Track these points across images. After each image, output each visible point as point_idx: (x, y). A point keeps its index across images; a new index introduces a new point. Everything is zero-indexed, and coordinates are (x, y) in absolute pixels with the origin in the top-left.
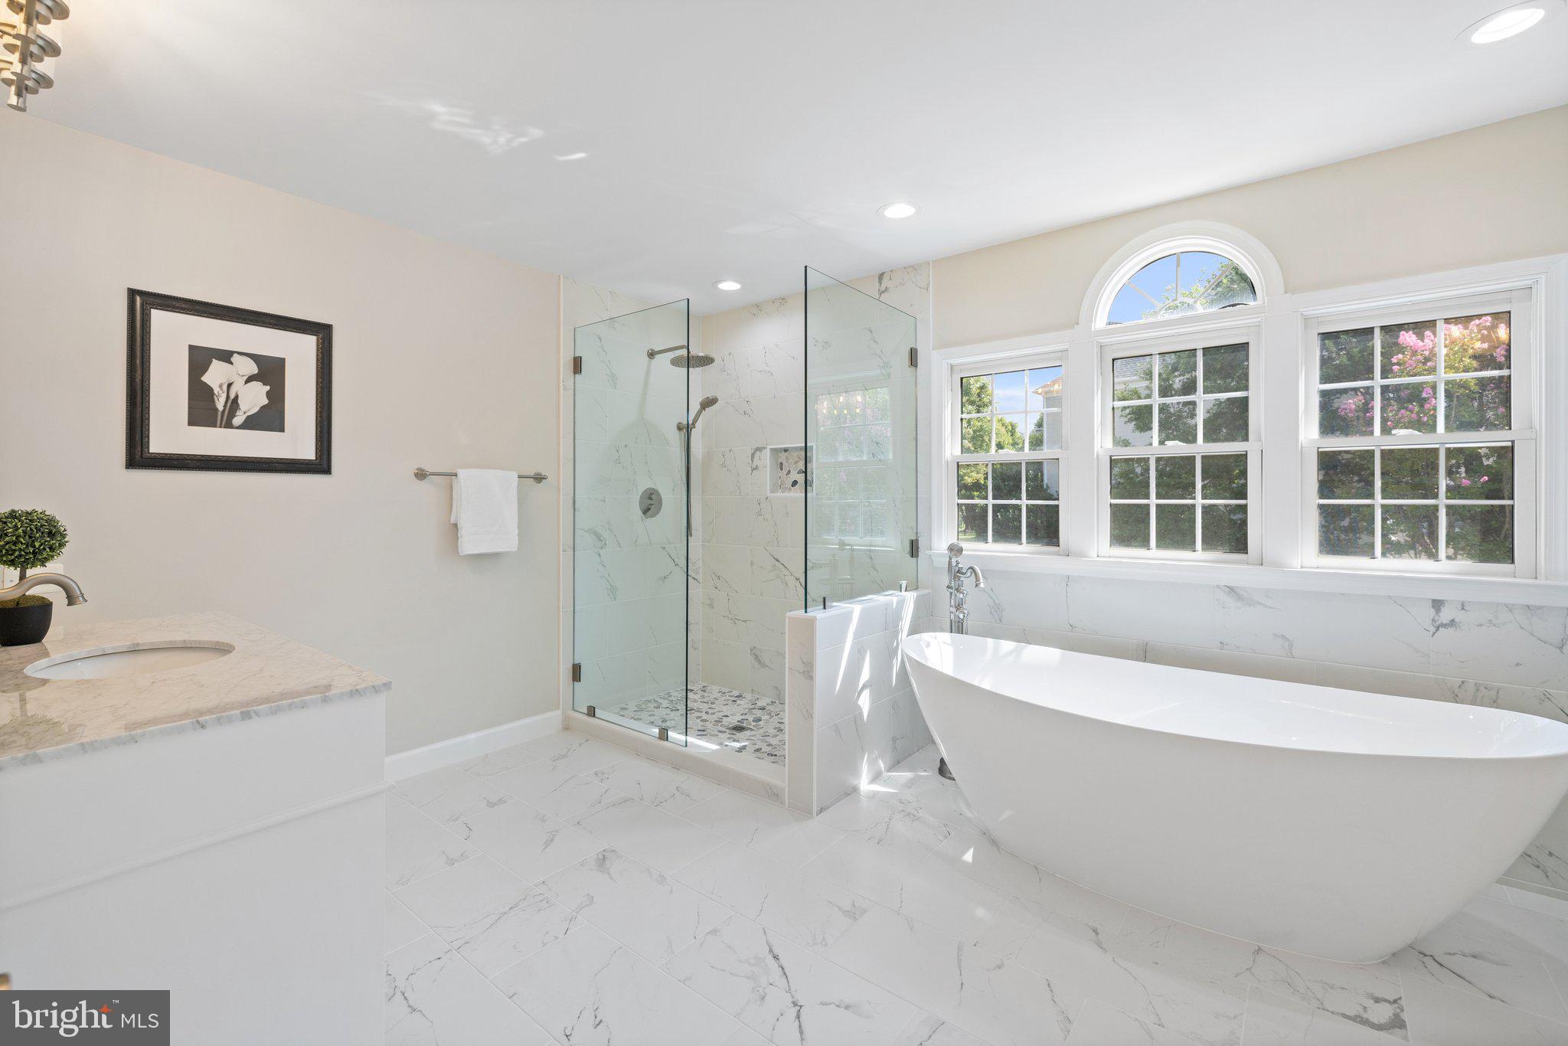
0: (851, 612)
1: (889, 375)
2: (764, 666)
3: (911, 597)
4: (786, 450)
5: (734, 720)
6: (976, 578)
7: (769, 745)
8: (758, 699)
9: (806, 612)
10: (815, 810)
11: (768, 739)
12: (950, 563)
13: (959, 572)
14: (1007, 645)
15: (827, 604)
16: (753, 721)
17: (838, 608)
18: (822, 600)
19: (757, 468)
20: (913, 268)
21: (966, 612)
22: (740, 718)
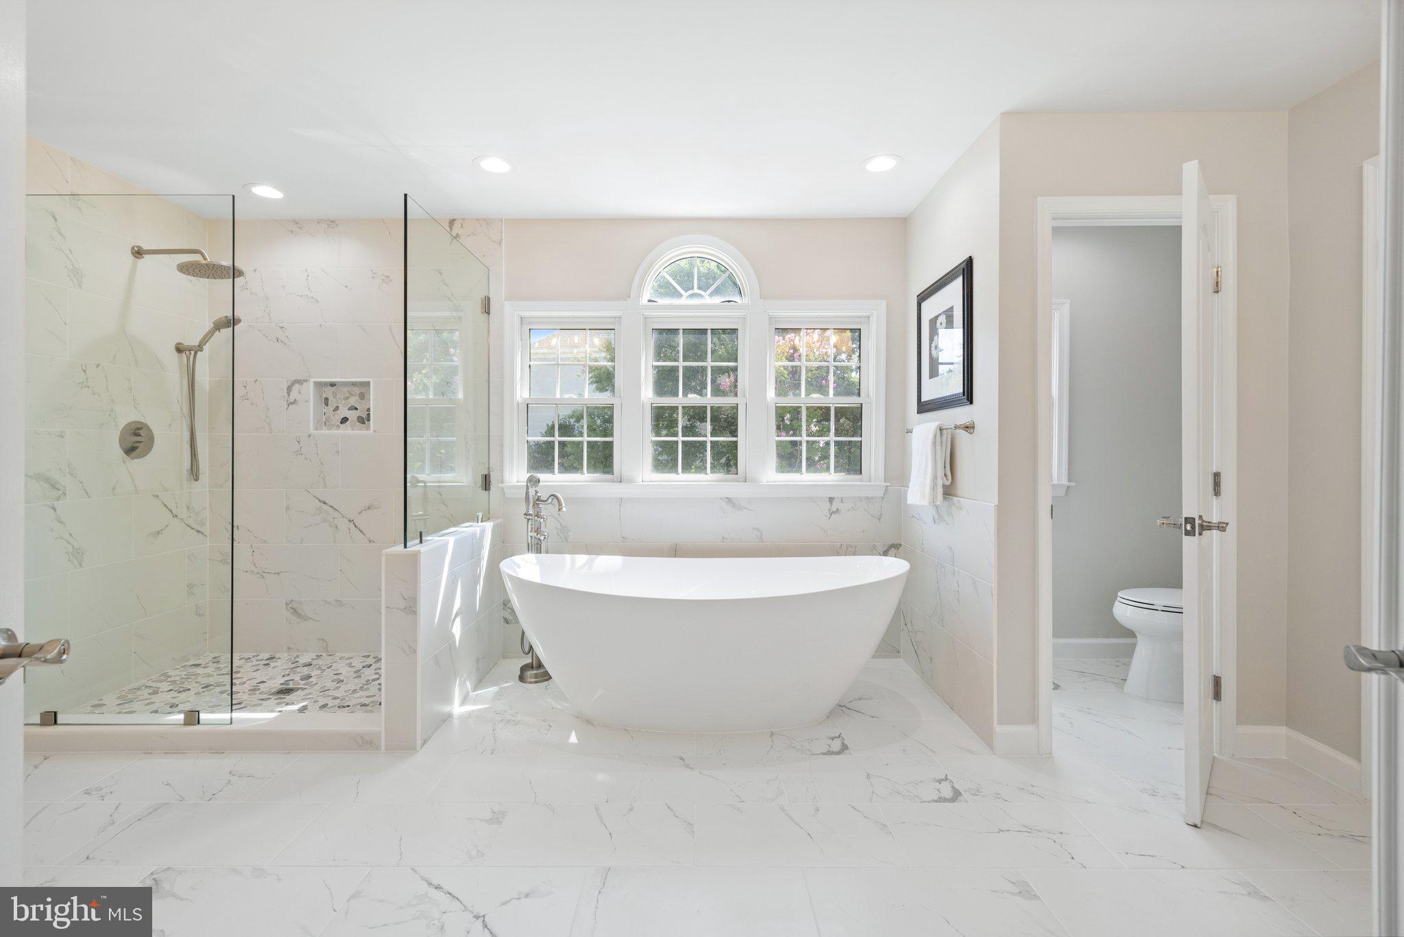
0: (446, 544)
1: (460, 318)
2: (306, 618)
3: (489, 526)
4: (333, 385)
5: (277, 683)
6: (559, 503)
7: (335, 698)
8: (298, 656)
9: (405, 547)
10: (419, 742)
11: (330, 693)
12: (527, 493)
13: (538, 500)
14: (581, 559)
15: (424, 538)
16: (301, 679)
17: (432, 540)
18: (419, 535)
19: (295, 402)
20: (486, 222)
21: (546, 534)
22: (282, 680)
